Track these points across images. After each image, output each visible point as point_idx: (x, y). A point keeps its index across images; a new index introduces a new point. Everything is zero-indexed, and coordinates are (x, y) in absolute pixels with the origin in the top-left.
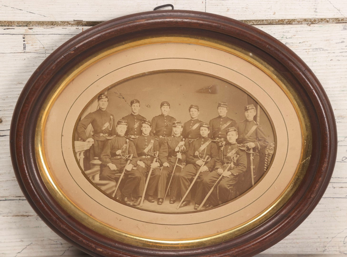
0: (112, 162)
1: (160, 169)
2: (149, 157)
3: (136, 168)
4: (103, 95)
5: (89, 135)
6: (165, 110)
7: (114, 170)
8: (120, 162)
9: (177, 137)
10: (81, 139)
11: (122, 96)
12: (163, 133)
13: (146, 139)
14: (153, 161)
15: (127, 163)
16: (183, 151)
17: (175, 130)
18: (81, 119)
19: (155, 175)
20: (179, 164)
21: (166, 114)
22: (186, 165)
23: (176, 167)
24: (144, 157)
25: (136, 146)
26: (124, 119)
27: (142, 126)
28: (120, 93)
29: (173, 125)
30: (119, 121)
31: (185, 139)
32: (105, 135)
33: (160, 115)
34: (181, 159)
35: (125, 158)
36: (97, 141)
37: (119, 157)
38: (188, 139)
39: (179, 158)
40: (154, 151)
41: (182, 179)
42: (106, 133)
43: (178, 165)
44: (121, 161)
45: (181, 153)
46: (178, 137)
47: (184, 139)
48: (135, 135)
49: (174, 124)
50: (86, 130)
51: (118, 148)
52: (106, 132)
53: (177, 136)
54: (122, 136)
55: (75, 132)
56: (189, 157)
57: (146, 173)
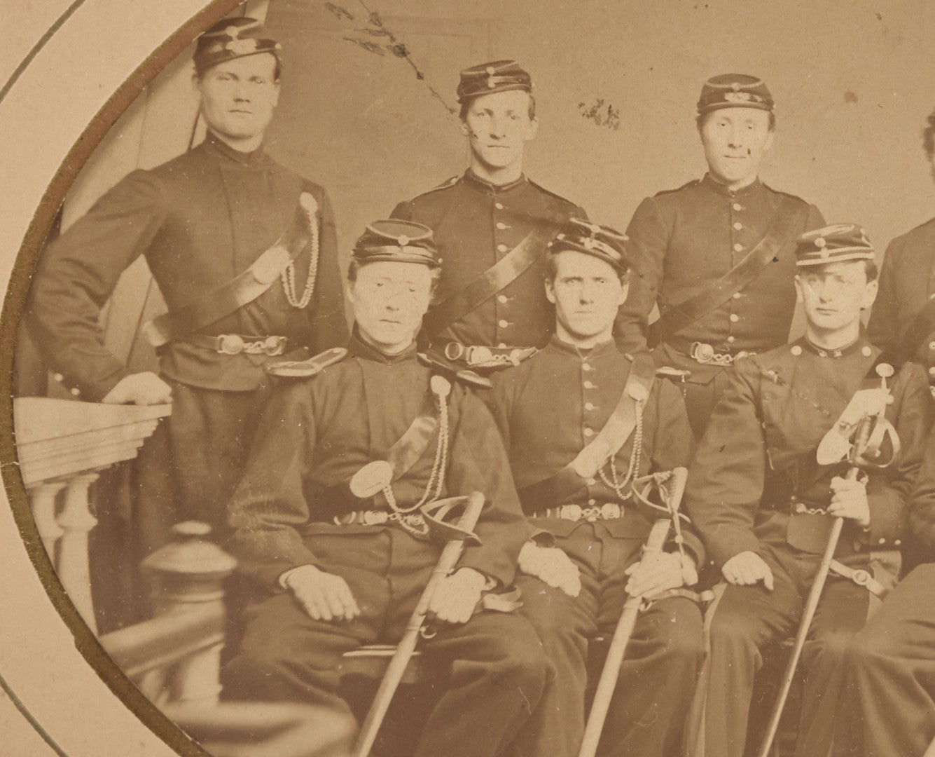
0: (320, 554)
1: (703, 606)
2: (611, 511)
3: (508, 600)
4: (233, 31)
5: (132, 349)
6: (731, 146)
7: (338, 623)
8: (383, 555)
9: (830, 354)
10: (69, 383)
11: (386, 33)
12: (725, 326)
13: (590, 376)
14: (645, 540)
15: (435, 564)
16: (882, 459)
17: (813, 302)
18: (66, 225)
19: (664, 651)
20: (847, 565)
21: (740, 173)
22: (905, 570)
23: (824, 590)
24: (571, 512)
25: (506, 425)
26: (410, 218)
27: (552, 272)
28: (375, 14)
29: (800, 263)
30: (368, 231)
31: (897, 370)
32: (258, 351)
33: (692, 184)
34: (866, 520)
35: (420, 527)
36: (199, 392)
37: (372, 519)
38: (920, 367)
39: (850, 515)
40: (655, 468)
41: (871, 677)
42: (264, 334)
43: (841, 569)
44: (389, 549)
45: (865, 479)
46: (838, 354)
47: (884, 370)
48: (502, 346)
49: (807, 247)
50: (103, 313)
51: (363, 445)
52: (265, 325)
53: (836, 342)
54: (391, 352)
55: (18, 325)
56: (928, 504)
57: (590, 636)
